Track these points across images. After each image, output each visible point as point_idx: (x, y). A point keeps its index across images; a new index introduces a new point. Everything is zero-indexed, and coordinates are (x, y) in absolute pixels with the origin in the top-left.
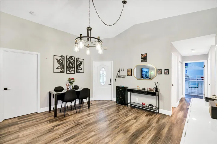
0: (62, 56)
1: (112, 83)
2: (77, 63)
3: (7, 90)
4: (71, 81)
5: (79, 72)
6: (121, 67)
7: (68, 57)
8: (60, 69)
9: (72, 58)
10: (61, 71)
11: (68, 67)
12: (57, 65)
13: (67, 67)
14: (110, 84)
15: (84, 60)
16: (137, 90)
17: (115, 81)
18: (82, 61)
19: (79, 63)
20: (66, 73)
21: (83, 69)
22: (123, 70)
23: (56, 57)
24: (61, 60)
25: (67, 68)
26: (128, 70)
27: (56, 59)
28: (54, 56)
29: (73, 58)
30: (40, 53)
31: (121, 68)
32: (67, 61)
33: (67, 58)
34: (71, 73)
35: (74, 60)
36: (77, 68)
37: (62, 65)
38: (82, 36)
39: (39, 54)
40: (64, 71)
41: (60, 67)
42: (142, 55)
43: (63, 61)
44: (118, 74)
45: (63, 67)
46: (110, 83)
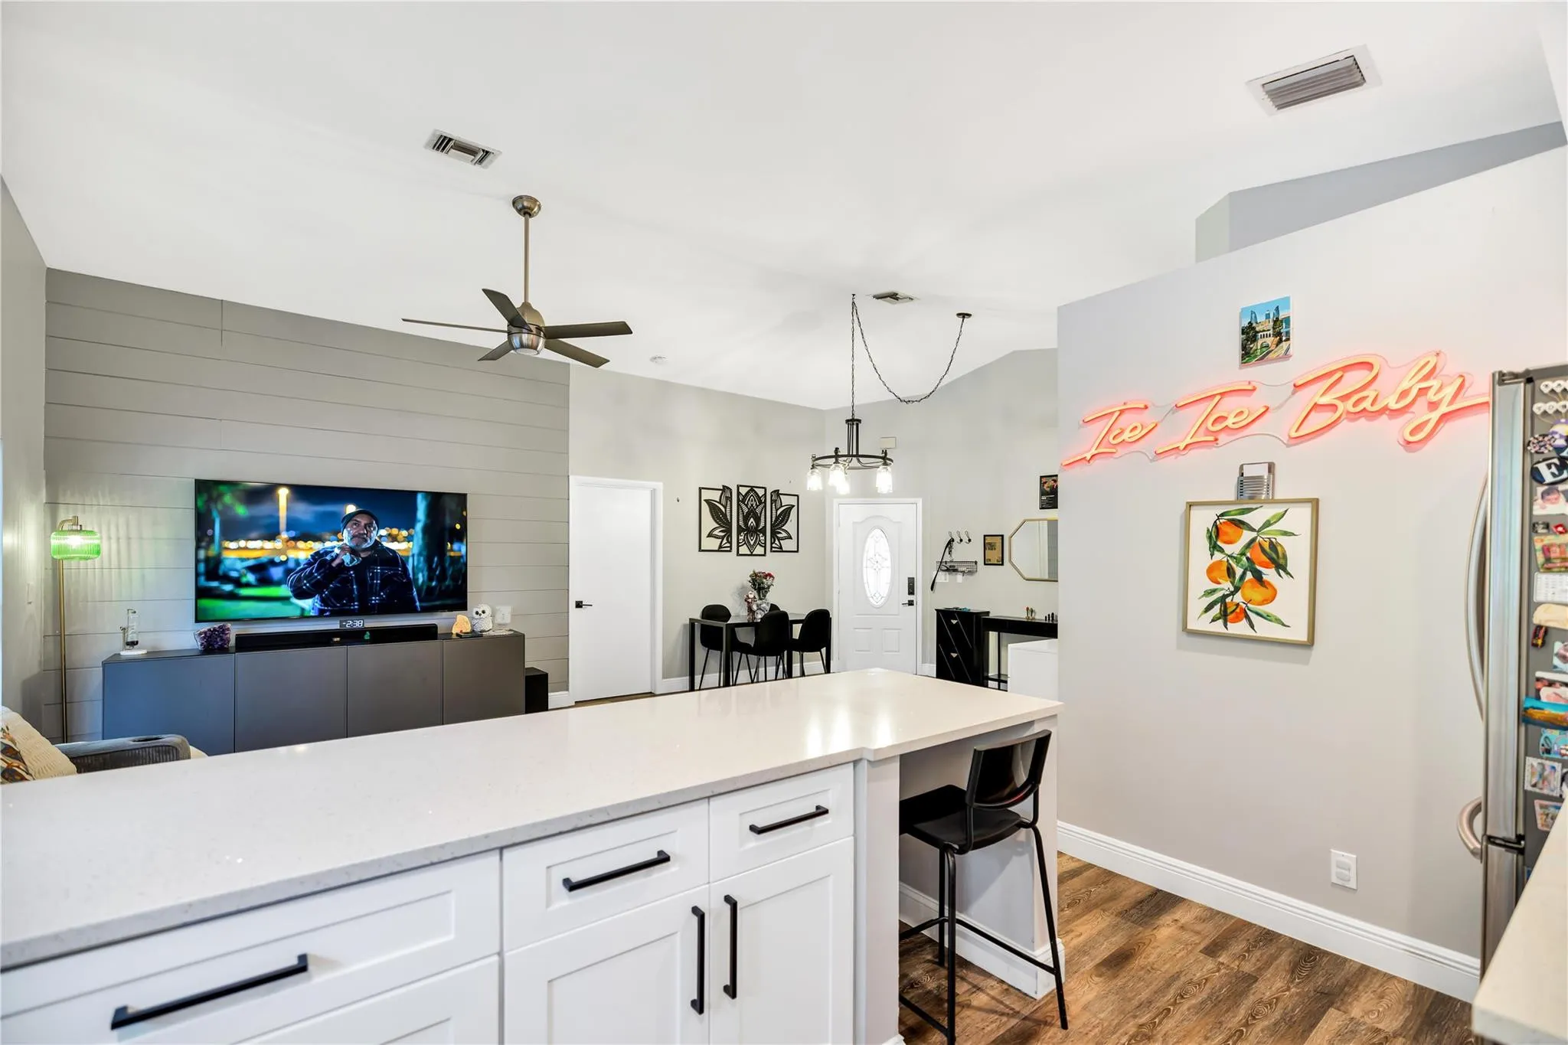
0: (725, 489)
1: (918, 597)
2: (774, 512)
3: (581, 607)
4: (760, 583)
5: (781, 550)
6: (956, 529)
7: (743, 491)
8: (717, 537)
9: (756, 492)
10: (720, 547)
11: (743, 530)
12: (709, 523)
13: (740, 530)
14: (911, 603)
15: (797, 496)
16: (1026, 620)
17: (932, 588)
18: (793, 501)
19: (779, 512)
20: (738, 554)
21: (794, 535)
22: (965, 539)
23: (706, 495)
24: (720, 503)
25: (739, 534)
26: (988, 540)
27: (707, 501)
28: (700, 489)
29: (761, 492)
30: (661, 484)
31: (958, 533)
32: (738, 505)
33: (739, 493)
34: (751, 555)
35: (761, 501)
36: (774, 534)
37: (723, 523)
38: (839, 454)
39: (659, 486)
40: (731, 547)
41: (716, 532)
42: (1044, 480)
43: (728, 507)
44: (947, 558)
45: (728, 532)
46: (911, 598)
